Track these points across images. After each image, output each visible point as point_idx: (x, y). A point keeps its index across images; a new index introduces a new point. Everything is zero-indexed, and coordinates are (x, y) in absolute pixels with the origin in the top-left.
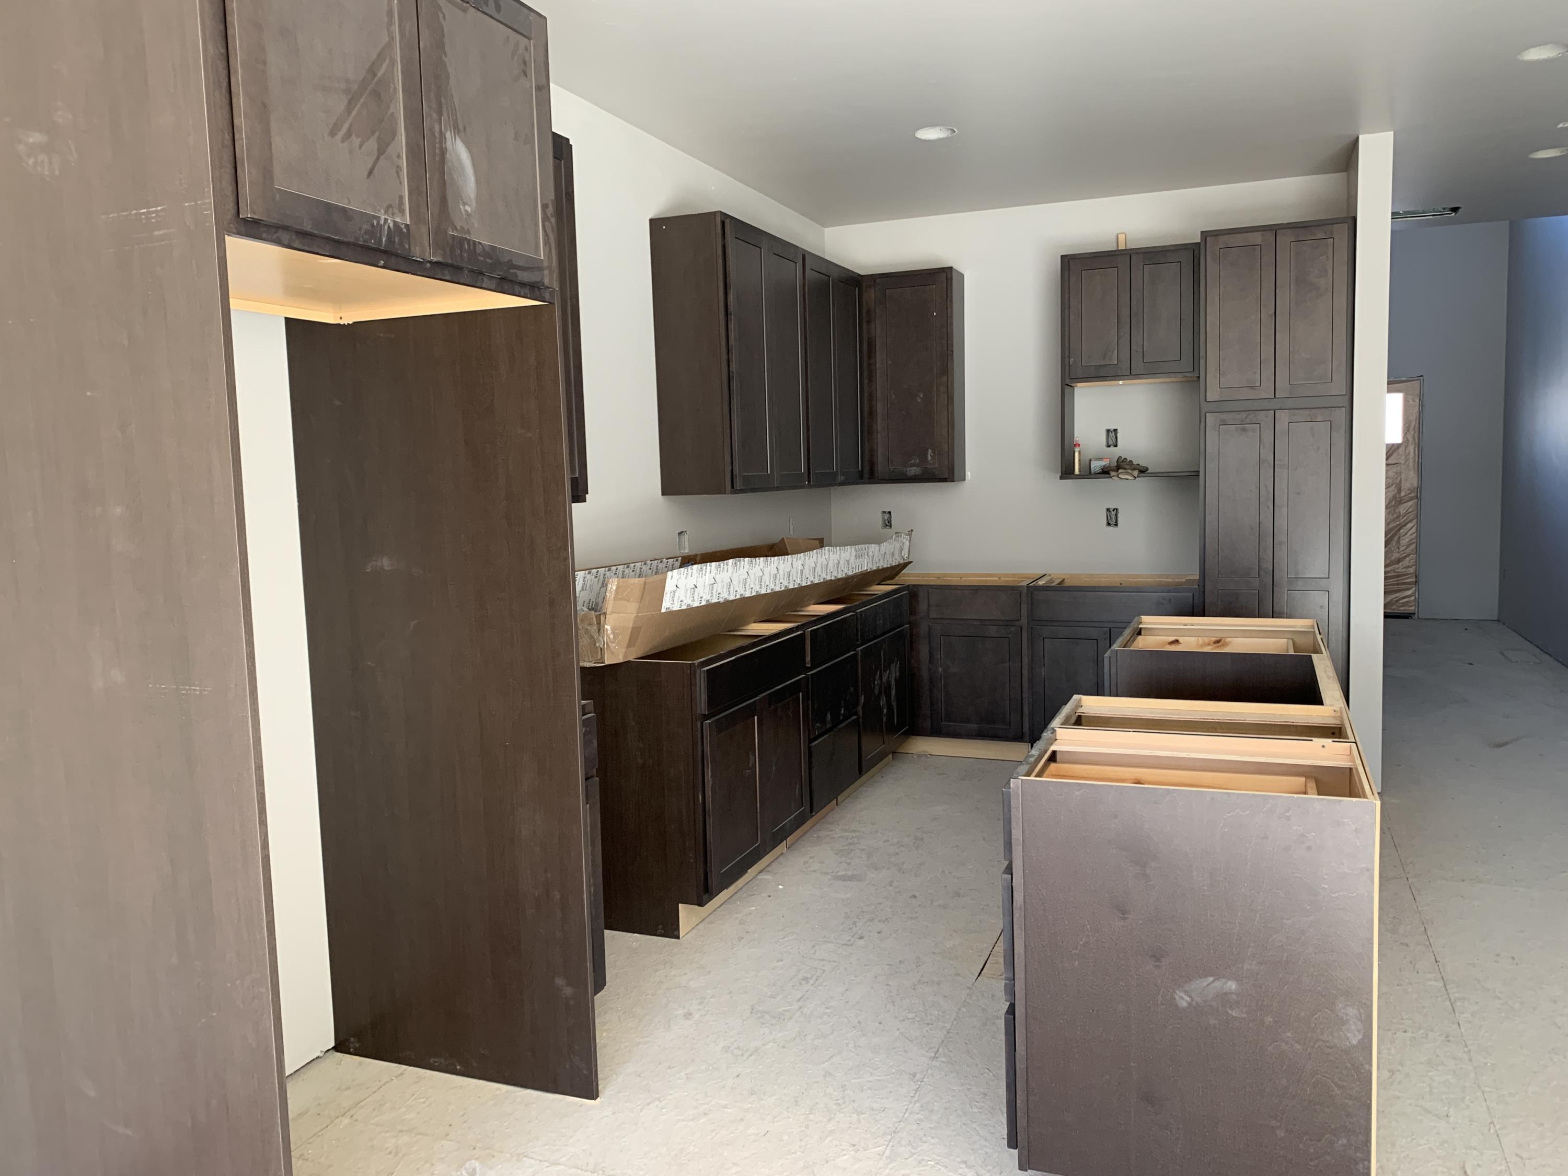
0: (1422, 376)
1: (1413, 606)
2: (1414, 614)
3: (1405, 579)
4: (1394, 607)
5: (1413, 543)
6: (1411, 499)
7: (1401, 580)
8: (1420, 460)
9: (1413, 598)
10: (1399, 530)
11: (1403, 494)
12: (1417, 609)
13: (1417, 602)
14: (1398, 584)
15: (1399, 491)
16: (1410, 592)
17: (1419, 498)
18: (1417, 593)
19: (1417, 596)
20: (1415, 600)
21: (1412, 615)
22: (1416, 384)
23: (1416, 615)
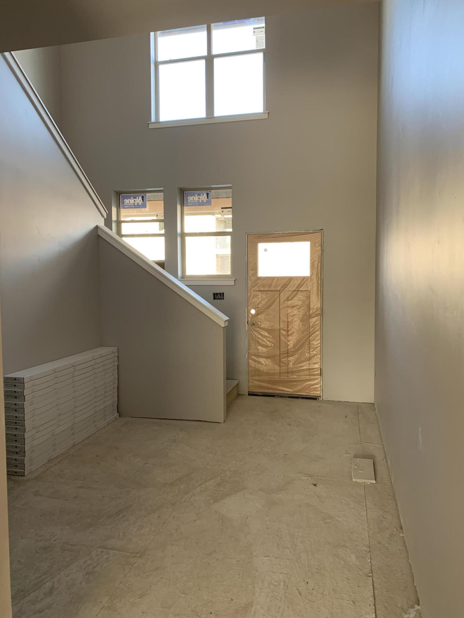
0: (322, 229)
1: (319, 391)
2: (320, 396)
3: (314, 372)
4: (307, 391)
5: (319, 346)
6: (317, 315)
7: (312, 372)
8: (322, 289)
9: (318, 386)
10: (310, 337)
11: (311, 312)
12: (322, 393)
13: (322, 387)
14: (310, 375)
15: (309, 310)
16: (316, 382)
17: (322, 315)
18: (322, 382)
19: (322, 385)
20: (320, 387)
21: (318, 397)
22: (319, 235)
23: (322, 397)
